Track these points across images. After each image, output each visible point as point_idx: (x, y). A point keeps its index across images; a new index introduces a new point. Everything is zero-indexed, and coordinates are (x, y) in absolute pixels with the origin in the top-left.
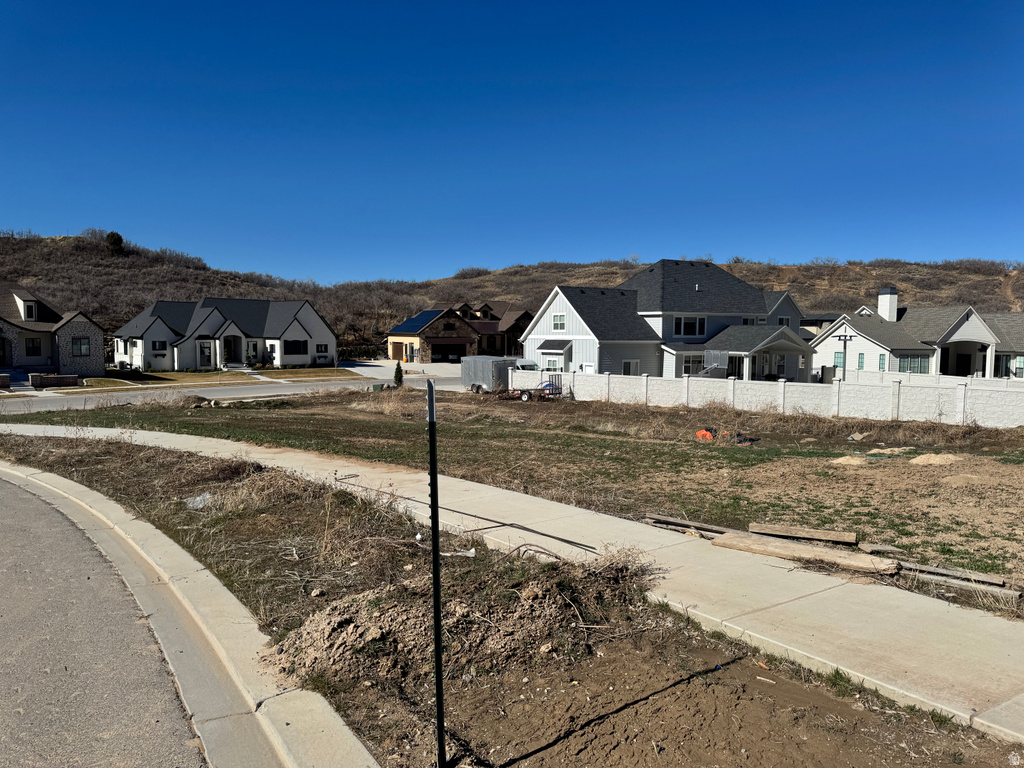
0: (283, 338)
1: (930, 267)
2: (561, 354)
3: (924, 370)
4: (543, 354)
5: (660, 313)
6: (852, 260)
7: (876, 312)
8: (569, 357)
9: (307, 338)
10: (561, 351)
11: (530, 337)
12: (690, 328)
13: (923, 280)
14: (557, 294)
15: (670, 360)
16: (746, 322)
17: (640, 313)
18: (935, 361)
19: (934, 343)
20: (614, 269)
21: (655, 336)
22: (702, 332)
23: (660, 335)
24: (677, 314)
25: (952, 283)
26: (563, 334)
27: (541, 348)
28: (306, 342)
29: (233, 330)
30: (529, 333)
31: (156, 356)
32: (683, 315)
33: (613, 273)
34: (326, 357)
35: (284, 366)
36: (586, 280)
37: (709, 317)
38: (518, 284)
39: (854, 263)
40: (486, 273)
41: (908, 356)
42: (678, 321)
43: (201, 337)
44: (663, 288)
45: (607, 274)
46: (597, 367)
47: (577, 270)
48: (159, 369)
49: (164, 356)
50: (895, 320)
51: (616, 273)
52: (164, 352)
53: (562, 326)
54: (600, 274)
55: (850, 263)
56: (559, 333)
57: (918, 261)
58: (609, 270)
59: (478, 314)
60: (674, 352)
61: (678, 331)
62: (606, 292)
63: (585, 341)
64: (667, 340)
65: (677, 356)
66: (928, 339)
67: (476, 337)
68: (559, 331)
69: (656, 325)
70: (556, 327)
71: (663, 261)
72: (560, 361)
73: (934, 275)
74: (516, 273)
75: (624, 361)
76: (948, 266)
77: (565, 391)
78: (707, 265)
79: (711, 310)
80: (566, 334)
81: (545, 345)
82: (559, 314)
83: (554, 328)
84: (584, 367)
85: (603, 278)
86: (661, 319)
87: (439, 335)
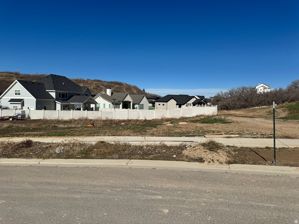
1: (108, 82)
3: (119, 108)
4: (11, 104)
5: (55, 91)
6: (88, 79)
7: (106, 93)
8: (23, 105)
10: (20, 103)
11: (3, 97)
12: (63, 96)
13: (106, 86)
14: (16, 82)
15: (58, 106)
16: (78, 95)
17: (47, 91)
18: (121, 106)
19: (121, 101)
21: (53, 98)
22: (66, 97)
23: (55, 98)
24: (59, 91)
25: (113, 87)
26: (19, 96)
27: (9, 101)
30: (3, 96)
32: (61, 92)
37: (68, 93)
39: (89, 80)
41: (116, 104)
42: (60, 93)
44: (53, 83)
46: (35, 108)
50: (111, 95)
51: (13, 76)
53: (19, 94)
54: (6, 76)
55: (88, 80)
56: (18, 96)
57: (105, 81)
60: (60, 103)
61: (60, 97)
62: (34, 83)
63: (30, 100)
64: (57, 99)
65: (61, 104)
66: (119, 100)
68: (18, 95)
69: (53, 94)
70: (16, 94)
71: (51, 75)
72: (19, 106)
73: (109, 84)
75: (44, 106)
76: (111, 82)
77: (27, 116)
78: (64, 77)
79: (69, 91)
80: (21, 97)
81: (12, 100)
82: (17, 90)
83: (15, 95)
84: (29, 108)
85: (8, 77)
86: (55, 93)
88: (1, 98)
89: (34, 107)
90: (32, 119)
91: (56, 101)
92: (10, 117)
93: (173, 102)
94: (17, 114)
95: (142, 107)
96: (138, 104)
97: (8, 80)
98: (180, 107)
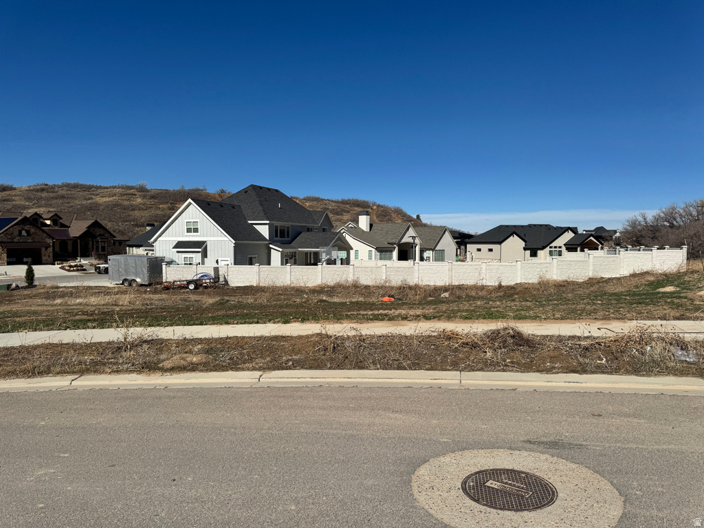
1: (335, 202)
2: (199, 252)
3: (390, 258)
4: (178, 252)
5: (268, 222)
7: (358, 226)
8: (205, 255)
10: (200, 250)
11: (160, 239)
12: (283, 232)
13: (334, 210)
14: (190, 204)
15: (276, 256)
16: (308, 230)
17: (250, 222)
18: (395, 254)
19: (395, 244)
20: (132, 191)
21: (264, 239)
22: (288, 237)
23: (268, 238)
24: (276, 223)
25: (348, 212)
26: (197, 236)
27: (175, 247)
30: (160, 236)
32: (279, 224)
33: (133, 194)
36: (111, 199)
37: (291, 226)
38: (47, 199)
40: (12, 189)
41: (384, 251)
42: (276, 227)
44: (261, 204)
45: (128, 195)
46: (233, 262)
47: (99, 191)
50: (369, 230)
51: (135, 195)
53: (196, 230)
54: (122, 195)
56: (193, 236)
57: (329, 198)
58: (128, 192)
59: (48, 222)
60: (280, 250)
61: (276, 236)
62: (223, 205)
63: (221, 243)
64: (272, 241)
65: (282, 253)
66: (391, 241)
67: (50, 241)
68: (192, 234)
69: (264, 230)
70: (189, 230)
71: (252, 185)
72: (197, 258)
73: (338, 206)
74: (42, 190)
75: (249, 256)
76: (344, 202)
77: (222, 279)
78: (277, 191)
79: (292, 221)
80: (200, 236)
81: (180, 245)
82: (192, 221)
83: (187, 232)
84: (220, 261)
85: (125, 197)
86: (267, 226)
87: (15, 240)
88: (156, 240)
89: (228, 259)
90: (233, 285)
91: (271, 246)
92: (189, 282)
93: (515, 243)
94: (200, 275)
95: (440, 257)
96: (433, 250)
97: (126, 203)
98: (534, 254)
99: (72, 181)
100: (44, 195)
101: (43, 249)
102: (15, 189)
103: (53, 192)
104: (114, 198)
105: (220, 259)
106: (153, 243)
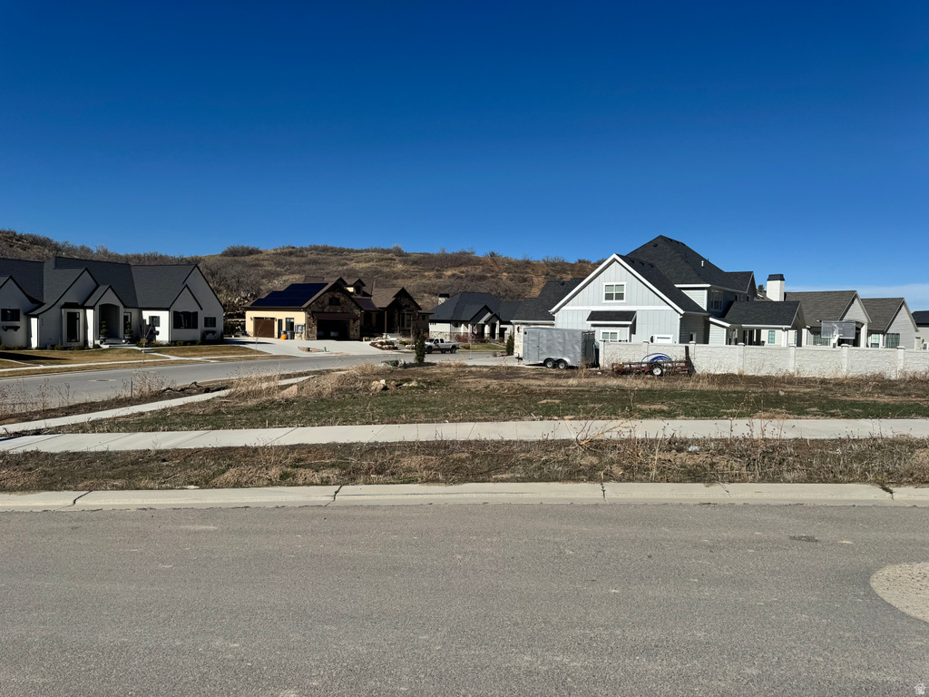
0: (172, 309)
4: (596, 325)
5: (708, 285)
8: (633, 331)
9: (198, 309)
10: (627, 322)
11: (563, 308)
12: (716, 302)
15: (718, 332)
17: (677, 286)
20: (389, 255)
21: (703, 310)
26: (620, 304)
27: (589, 319)
28: (196, 313)
29: (111, 299)
30: (564, 304)
31: (6, 328)
34: (214, 332)
35: (173, 343)
37: (724, 292)
42: (713, 294)
43: (67, 305)
45: (386, 259)
47: (352, 255)
48: (13, 345)
49: (16, 328)
51: (394, 260)
52: (17, 323)
53: (620, 296)
54: (379, 260)
55: (580, 261)
56: (615, 304)
58: (385, 256)
59: (351, 290)
60: (727, 325)
62: (643, 262)
63: (658, 315)
64: (711, 312)
66: (828, 319)
68: (614, 301)
69: (699, 298)
70: (609, 297)
71: (662, 237)
72: (624, 333)
74: (291, 254)
79: (724, 286)
80: (625, 304)
81: (594, 316)
82: (614, 284)
83: (606, 299)
84: (655, 339)
86: (706, 291)
87: (325, 310)
88: (558, 310)
89: (671, 336)
91: (711, 319)
92: (649, 365)
94: (654, 356)
95: (893, 342)
96: (884, 333)
99: (320, 244)
100: (294, 259)
101: (351, 321)
102: (261, 252)
103: (303, 256)
104: (371, 263)
105: (655, 336)
106: (554, 313)
